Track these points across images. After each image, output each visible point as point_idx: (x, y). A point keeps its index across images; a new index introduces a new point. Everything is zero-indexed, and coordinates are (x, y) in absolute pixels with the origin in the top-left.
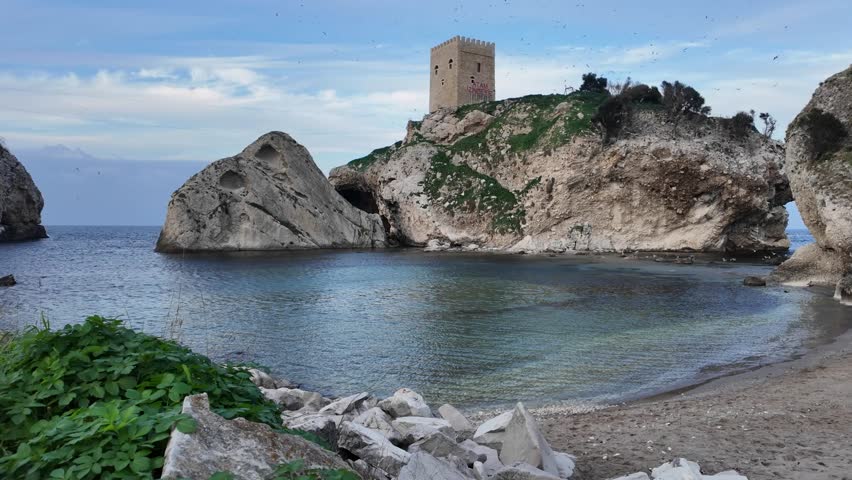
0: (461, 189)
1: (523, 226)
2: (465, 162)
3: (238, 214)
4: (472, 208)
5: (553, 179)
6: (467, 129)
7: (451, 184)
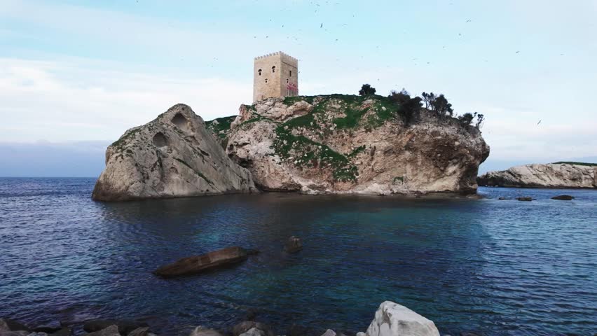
0: (303, 152)
1: (357, 177)
2: (301, 134)
3: (169, 167)
4: (316, 165)
5: (375, 147)
6: (295, 112)
7: (296, 148)
